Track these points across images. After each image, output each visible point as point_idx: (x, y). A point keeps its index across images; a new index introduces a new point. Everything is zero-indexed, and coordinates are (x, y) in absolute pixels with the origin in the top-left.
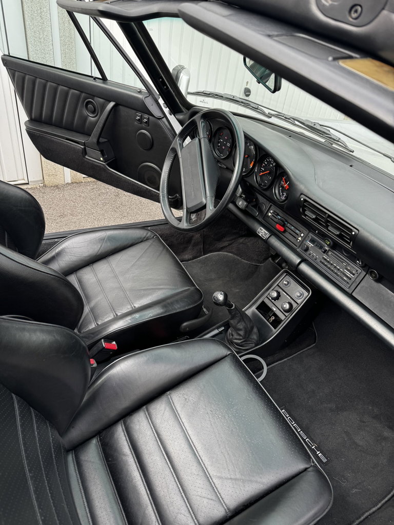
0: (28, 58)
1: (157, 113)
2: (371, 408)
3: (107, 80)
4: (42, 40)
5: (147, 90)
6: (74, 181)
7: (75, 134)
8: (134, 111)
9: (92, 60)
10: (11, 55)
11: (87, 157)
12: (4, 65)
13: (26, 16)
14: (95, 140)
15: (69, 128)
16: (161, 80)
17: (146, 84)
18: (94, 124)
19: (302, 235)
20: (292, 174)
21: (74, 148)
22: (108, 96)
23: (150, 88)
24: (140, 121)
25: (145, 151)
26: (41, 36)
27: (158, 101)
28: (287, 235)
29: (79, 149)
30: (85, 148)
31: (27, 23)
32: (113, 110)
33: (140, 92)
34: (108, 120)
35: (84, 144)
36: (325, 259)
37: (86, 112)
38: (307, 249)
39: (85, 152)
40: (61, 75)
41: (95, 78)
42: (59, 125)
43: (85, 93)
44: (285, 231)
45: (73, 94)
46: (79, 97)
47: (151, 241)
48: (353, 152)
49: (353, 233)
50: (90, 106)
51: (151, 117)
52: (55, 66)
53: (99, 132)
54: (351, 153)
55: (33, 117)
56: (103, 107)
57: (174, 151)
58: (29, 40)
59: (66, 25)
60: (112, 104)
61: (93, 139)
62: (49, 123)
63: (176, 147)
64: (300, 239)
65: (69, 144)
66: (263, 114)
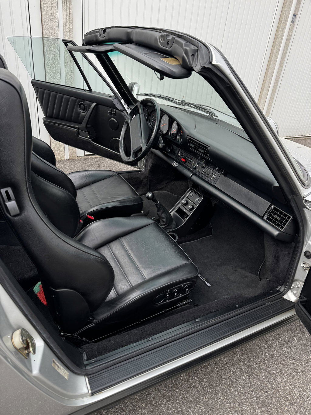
0: (46, 80)
1: (120, 108)
2: (241, 264)
3: (92, 91)
4: (54, 72)
5: (115, 95)
6: (71, 158)
7: (72, 123)
8: (107, 108)
9: (84, 80)
10: (35, 79)
11: (79, 136)
12: (33, 85)
13: (46, 58)
14: (84, 125)
15: (69, 120)
16: (120, 86)
17: (114, 92)
18: (84, 117)
19: (194, 162)
20: (183, 126)
21: (72, 131)
22: (92, 99)
23: (117, 95)
24: (111, 113)
25: (114, 131)
26: (54, 70)
27: (121, 101)
28: (187, 163)
29: (75, 132)
30: (78, 131)
31: (46, 62)
32: (95, 107)
33: (111, 96)
34: (92, 113)
35: (78, 128)
36: (204, 171)
37: (79, 110)
38: (195, 168)
39: (78, 133)
40: (66, 89)
41: (85, 90)
42: (63, 119)
43: (79, 98)
44: (186, 162)
45: (72, 100)
46: (75, 101)
47: (115, 177)
48: (218, 117)
49: (208, 149)
50: (82, 106)
51: (117, 110)
52: (62, 84)
53: (87, 120)
54: (217, 118)
55: (48, 115)
56: (89, 106)
57: (127, 123)
58: (47, 72)
59: (69, 63)
60: (95, 104)
61: (83, 125)
62: (57, 118)
63: (128, 121)
64: (193, 164)
65: (69, 129)
66: (176, 103)
